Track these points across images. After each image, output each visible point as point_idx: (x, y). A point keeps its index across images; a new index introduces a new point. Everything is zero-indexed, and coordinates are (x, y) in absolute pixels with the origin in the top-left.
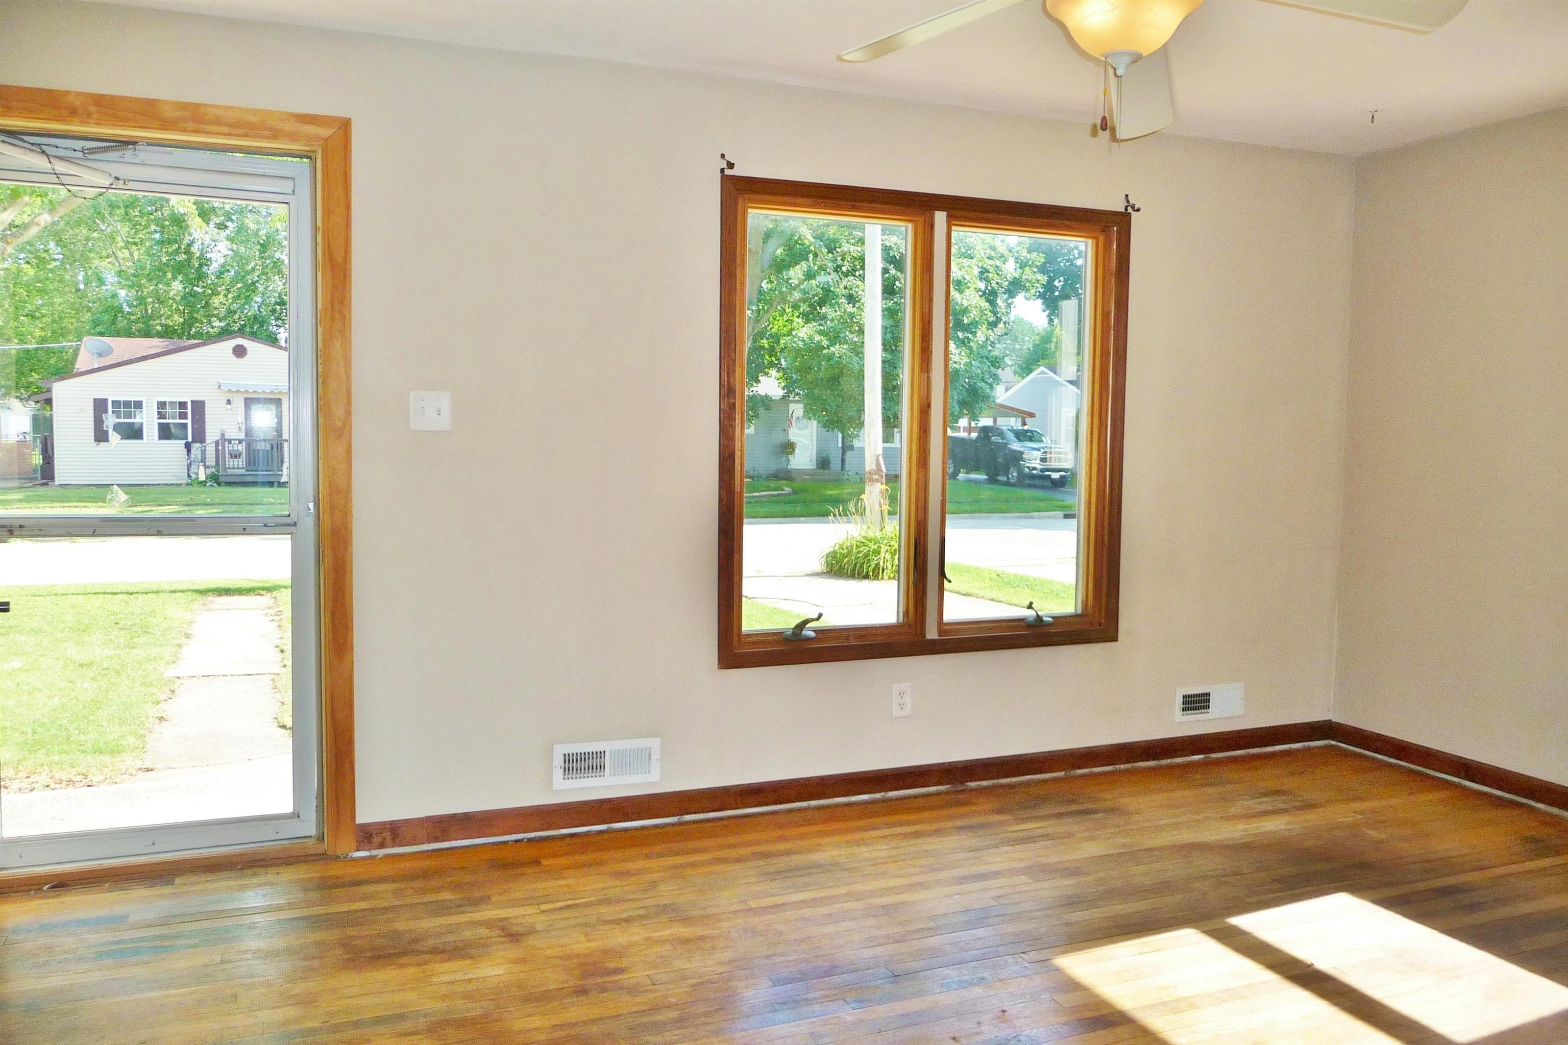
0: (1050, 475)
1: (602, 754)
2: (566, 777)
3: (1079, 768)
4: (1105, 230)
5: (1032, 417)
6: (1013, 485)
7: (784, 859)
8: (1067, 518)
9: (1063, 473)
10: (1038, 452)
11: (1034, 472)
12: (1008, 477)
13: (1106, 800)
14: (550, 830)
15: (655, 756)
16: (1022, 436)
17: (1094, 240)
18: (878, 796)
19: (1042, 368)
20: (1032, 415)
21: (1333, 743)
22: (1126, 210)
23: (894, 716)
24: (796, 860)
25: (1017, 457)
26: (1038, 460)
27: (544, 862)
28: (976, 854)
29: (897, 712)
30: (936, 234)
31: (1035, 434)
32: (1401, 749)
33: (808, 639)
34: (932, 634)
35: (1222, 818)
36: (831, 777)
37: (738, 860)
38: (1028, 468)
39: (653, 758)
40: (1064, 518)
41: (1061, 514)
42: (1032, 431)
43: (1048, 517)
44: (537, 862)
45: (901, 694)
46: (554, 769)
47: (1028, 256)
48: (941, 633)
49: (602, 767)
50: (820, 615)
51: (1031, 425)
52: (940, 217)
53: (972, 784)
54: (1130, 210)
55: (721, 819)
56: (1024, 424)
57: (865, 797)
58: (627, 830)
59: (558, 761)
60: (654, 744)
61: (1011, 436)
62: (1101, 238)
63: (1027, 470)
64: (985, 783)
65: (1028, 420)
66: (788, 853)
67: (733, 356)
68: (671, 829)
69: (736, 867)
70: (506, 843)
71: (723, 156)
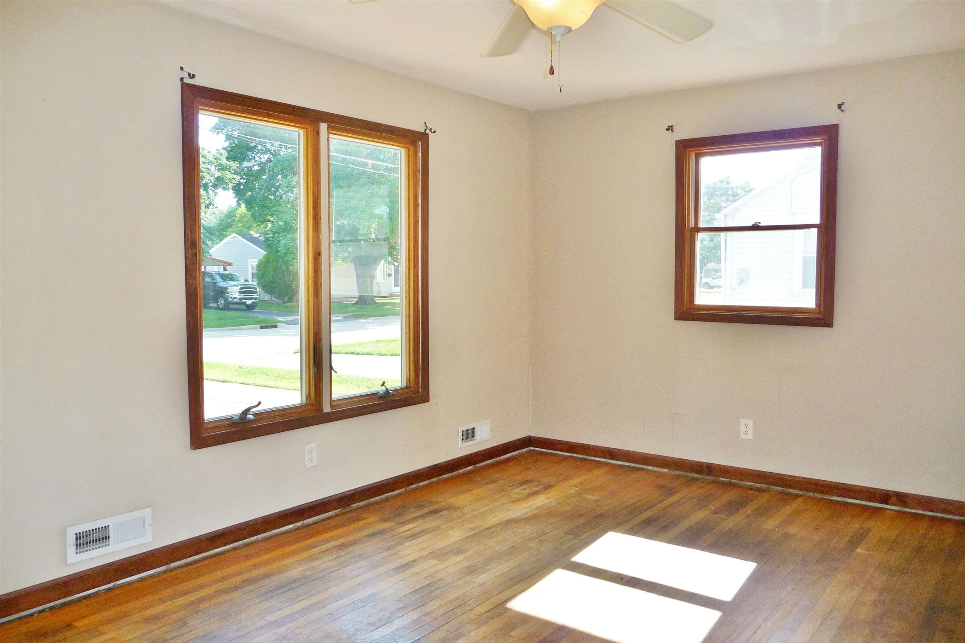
0: (246, 302)
1: (107, 528)
2: (78, 551)
3: (412, 484)
4: (413, 143)
5: (230, 265)
6: (221, 309)
7: (266, 581)
8: (262, 329)
9: (253, 300)
10: (236, 288)
11: (235, 300)
12: (218, 304)
13: (440, 502)
14: (65, 597)
15: (149, 521)
16: (225, 277)
17: (407, 149)
18: (299, 524)
19: (234, 234)
20: (230, 264)
21: (532, 448)
22: (425, 131)
23: (306, 468)
24: (276, 580)
25: (222, 292)
26: (238, 292)
27: (77, 624)
28: (392, 551)
29: (308, 465)
30: (321, 138)
31: (234, 276)
32: (572, 447)
33: (250, 421)
34: (327, 409)
35: (510, 502)
36: (270, 516)
37: (236, 588)
38: (231, 298)
39: (147, 524)
40: (261, 329)
41: (259, 326)
42: (231, 275)
43: (251, 329)
44: (69, 626)
45: (310, 452)
46: (68, 548)
47: (228, 163)
48: (332, 406)
49: (107, 538)
50: (259, 403)
51: (230, 270)
52: (323, 127)
53: (355, 506)
54: (428, 131)
55: (199, 561)
56: (225, 269)
57: (291, 526)
58: (129, 584)
59: (71, 540)
60: (147, 513)
61: (218, 278)
62: (411, 149)
63: (230, 299)
64: (362, 504)
65: (227, 267)
66: (267, 576)
67: (194, 217)
68: (164, 576)
69: (235, 594)
70: (33, 614)
71: (182, 68)
